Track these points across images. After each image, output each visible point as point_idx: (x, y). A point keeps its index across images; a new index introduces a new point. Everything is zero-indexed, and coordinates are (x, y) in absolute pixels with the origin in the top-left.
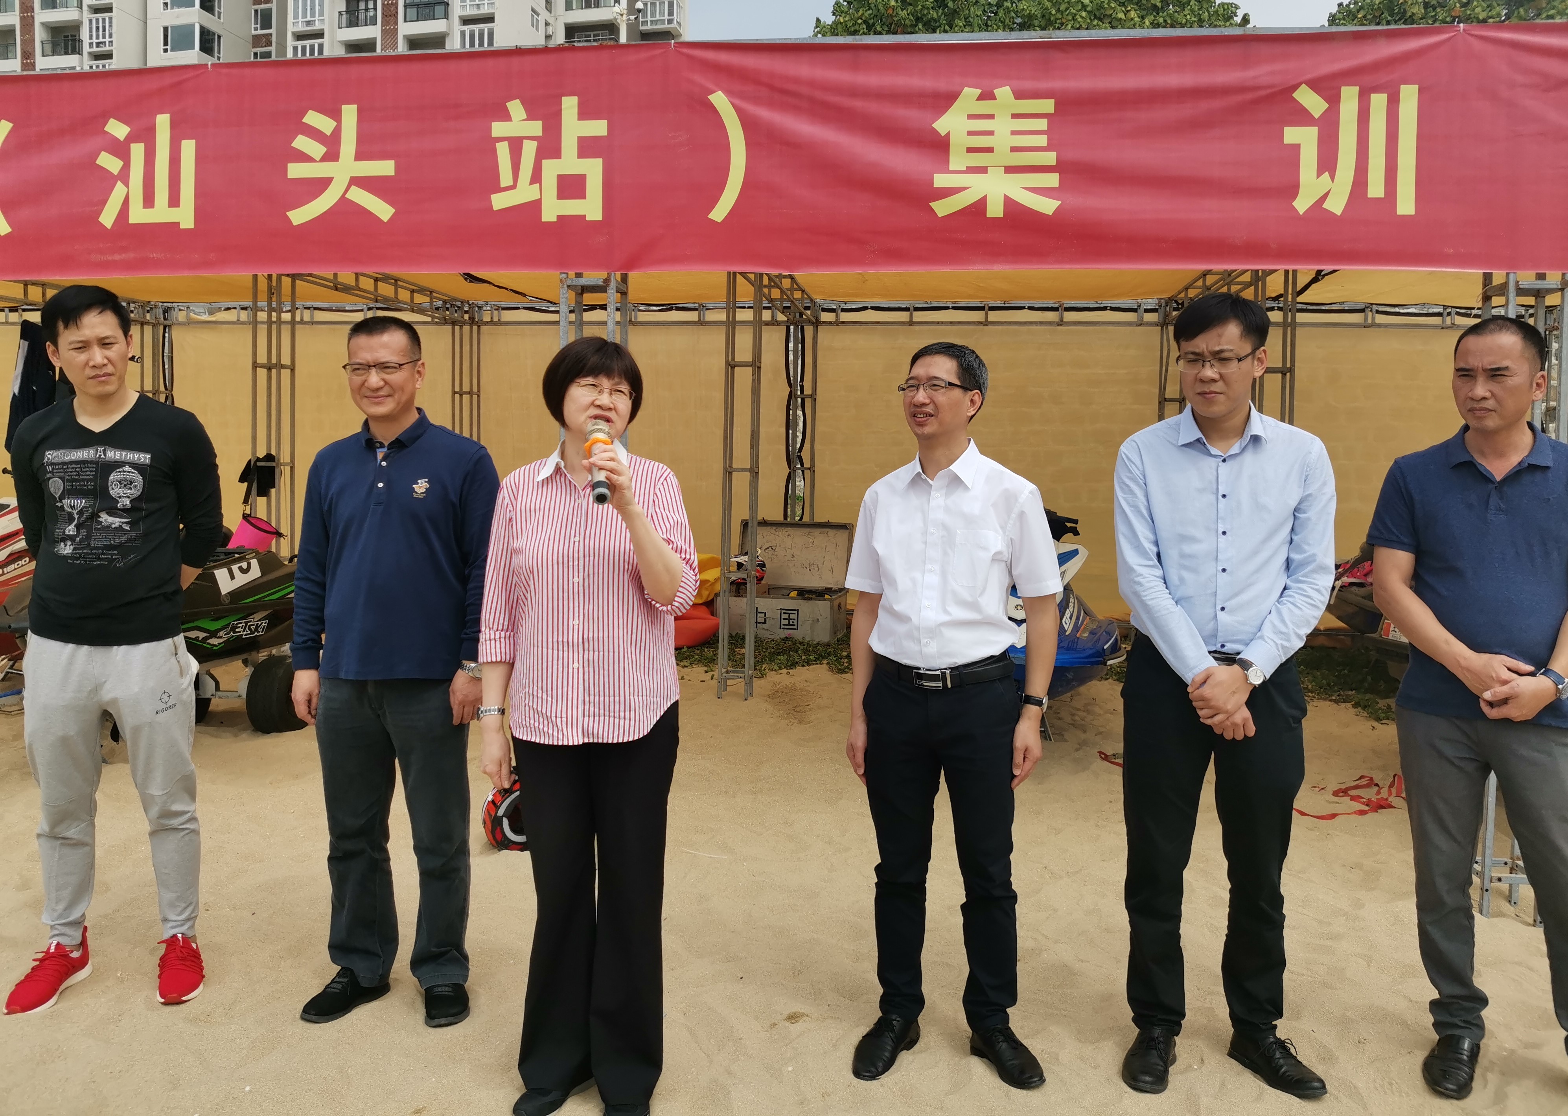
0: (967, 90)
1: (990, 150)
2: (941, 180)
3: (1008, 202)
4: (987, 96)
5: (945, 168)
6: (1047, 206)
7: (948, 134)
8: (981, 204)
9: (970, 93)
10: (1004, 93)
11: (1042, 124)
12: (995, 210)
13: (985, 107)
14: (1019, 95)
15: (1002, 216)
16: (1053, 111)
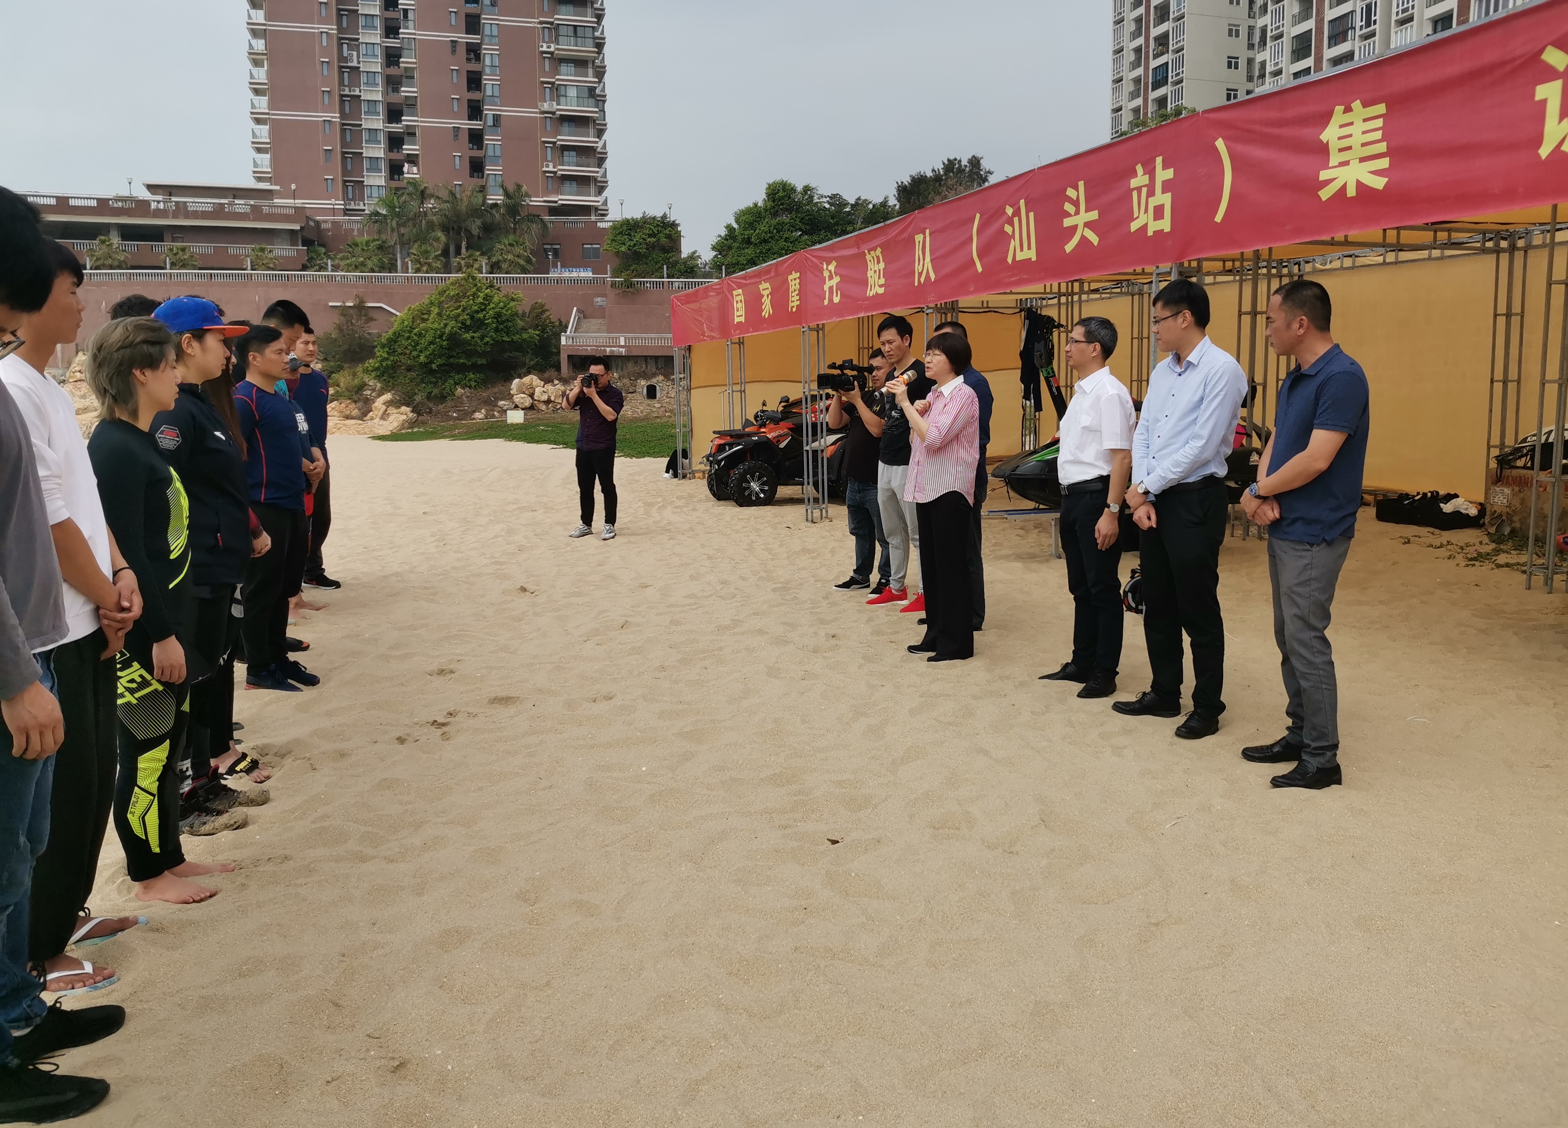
0: (1337, 108)
1: (1350, 148)
2: (1324, 175)
3: (1359, 184)
4: (1348, 109)
5: (1326, 167)
6: (1379, 183)
7: (1328, 142)
8: (1344, 187)
9: (1339, 109)
10: (1357, 105)
11: (1379, 123)
12: (1351, 192)
13: (1348, 118)
14: (1365, 105)
15: (1355, 195)
16: (1385, 112)
